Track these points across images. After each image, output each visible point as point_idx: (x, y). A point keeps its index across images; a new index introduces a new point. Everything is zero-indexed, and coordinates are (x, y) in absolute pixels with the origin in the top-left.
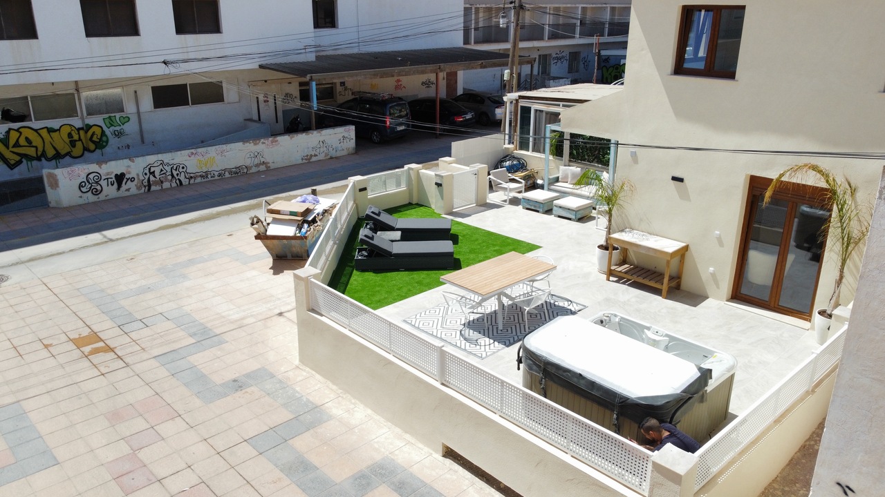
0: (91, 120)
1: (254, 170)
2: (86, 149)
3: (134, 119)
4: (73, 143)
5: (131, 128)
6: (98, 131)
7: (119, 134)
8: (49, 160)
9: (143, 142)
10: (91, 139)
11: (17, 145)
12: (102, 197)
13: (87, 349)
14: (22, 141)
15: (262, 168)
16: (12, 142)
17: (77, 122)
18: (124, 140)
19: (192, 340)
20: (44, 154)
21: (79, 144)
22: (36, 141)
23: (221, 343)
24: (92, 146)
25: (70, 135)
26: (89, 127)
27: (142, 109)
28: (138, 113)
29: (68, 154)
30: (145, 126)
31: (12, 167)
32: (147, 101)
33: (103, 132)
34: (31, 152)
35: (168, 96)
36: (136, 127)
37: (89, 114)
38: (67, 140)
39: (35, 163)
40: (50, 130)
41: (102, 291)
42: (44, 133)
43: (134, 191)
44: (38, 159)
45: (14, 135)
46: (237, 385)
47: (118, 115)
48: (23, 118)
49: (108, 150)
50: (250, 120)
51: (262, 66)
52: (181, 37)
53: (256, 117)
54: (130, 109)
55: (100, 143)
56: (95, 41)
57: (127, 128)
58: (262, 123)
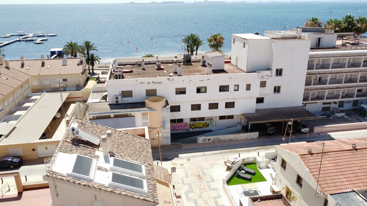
0: (207, 122)
1: (234, 140)
2: (205, 127)
3: (215, 122)
4: (203, 126)
5: (214, 123)
6: (208, 123)
7: (211, 124)
8: (199, 128)
9: (216, 126)
11: (194, 125)
12: (206, 142)
13: (199, 177)
14: (195, 125)
15: (236, 139)
16: (193, 125)
17: (204, 122)
18: (212, 125)
19: (211, 180)
20: (198, 127)
21: (204, 126)
22: (197, 125)
23: (214, 182)
24: (206, 126)
25: (203, 124)
26: (206, 123)
27: (216, 120)
29: (202, 127)
30: (217, 123)
31: (192, 129)
32: (218, 118)
33: (209, 124)
34: (196, 127)
35: (222, 118)
36: (215, 123)
37: (207, 120)
38: (202, 125)
39: (196, 128)
40: (200, 123)
41: (202, 167)
42: (199, 124)
43: (211, 142)
44: (197, 128)
45: (194, 124)
46: (214, 189)
47: (212, 121)
48: (196, 121)
49: (209, 127)
50: (238, 123)
51: (242, 114)
52: (226, 109)
53: (240, 122)
54: (214, 120)
55: (208, 126)
56: (210, 110)
57: (213, 123)
58: (240, 125)
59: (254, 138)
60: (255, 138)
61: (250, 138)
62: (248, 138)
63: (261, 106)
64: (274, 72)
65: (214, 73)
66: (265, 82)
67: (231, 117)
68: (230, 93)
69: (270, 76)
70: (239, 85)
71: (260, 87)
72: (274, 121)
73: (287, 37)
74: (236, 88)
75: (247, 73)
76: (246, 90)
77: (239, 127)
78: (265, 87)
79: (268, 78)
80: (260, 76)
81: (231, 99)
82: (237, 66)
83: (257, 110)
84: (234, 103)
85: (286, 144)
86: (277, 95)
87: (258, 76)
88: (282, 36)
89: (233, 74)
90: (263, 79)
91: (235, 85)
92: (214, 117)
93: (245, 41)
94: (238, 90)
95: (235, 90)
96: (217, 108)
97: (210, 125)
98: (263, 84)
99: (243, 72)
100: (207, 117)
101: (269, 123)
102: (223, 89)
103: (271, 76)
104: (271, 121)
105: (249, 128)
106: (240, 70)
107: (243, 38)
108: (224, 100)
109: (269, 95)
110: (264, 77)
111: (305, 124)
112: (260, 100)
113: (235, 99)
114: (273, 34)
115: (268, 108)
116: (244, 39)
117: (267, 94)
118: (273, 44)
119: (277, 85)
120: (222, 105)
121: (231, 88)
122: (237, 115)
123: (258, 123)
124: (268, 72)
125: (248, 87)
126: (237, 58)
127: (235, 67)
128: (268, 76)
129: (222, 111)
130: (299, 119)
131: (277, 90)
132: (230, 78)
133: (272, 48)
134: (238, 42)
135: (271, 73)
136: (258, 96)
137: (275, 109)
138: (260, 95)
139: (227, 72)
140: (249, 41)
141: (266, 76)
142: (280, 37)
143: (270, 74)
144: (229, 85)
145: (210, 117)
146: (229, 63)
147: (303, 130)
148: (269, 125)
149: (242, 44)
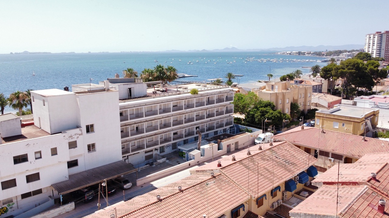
0: (3, 206)
2: (2, 213)
3: (16, 203)
6: (5, 208)
7: (11, 208)
9: (18, 208)
10: (3, 211)
18: (13, 209)
24: (4, 212)
26: (3, 208)
27: (18, 200)
28: (17, 201)
30: (19, 204)
32: (20, 198)
33: (7, 208)
35: (24, 196)
36: (16, 205)
37: (3, 204)
47: (11, 203)
49: (8, 212)
50: (50, 197)
51: (52, 185)
52: (29, 184)
53: (52, 195)
54: (15, 201)
55: (6, 211)
56: (4, 191)
57: (13, 206)
58: (52, 199)
59: (69, 211)
60: (71, 210)
61: (64, 212)
62: (61, 214)
63: (75, 170)
64: (84, 129)
65: (6, 142)
66: (76, 141)
67: (39, 192)
68: (31, 163)
69: (80, 135)
70: (41, 151)
71: (69, 149)
72: (90, 185)
73: (94, 90)
74: (38, 155)
75: (51, 134)
76: (52, 155)
77: (52, 202)
78: (76, 147)
79: (78, 137)
80: (67, 136)
81: (33, 170)
82: (41, 128)
83: (70, 176)
84: (38, 174)
85: (102, 210)
86: (93, 154)
87: (64, 136)
88: (89, 90)
89: (33, 139)
90: (72, 139)
91: (36, 153)
92: (14, 197)
93: (44, 98)
94: (41, 157)
95: (36, 159)
96: (15, 185)
97: (10, 210)
98: (73, 145)
99: (47, 134)
100: (3, 200)
101: (86, 188)
102: (20, 159)
103: (82, 134)
104: (88, 185)
105: (62, 201)
106: (44, 132)
107: (41, 95)
108: (22, 173)
109: (83, 156)
110: (73, 137)
111: (127, 179)
112: (72, 164)
113: (39, 169)
114: (80, 87)
115: (84, 170)
116: (43, 96)
117: (81, 155)
118: (78, 99)
119: (91, 143)
120: (21, 181)
121: (31, 157)
122: (47, 188)
123: (72, 191)
124: (77, 131)
125: (54, 152)
126: (39, 118)
127: (39, 130)
128: (78, 134)
129: (23, 187)
130: (122, 175)
131: (91, 147)
132: (27, 145)
133: (77, 103)
134: (38, 100)
135: (81, 130)
136: (69, 160)
137: (93, 169)
138: (70, 158)
139: (25, 138)
140: (48, 98)
141: (75, 134)
142: (86, 90)
143: (80, 133)
144: (27, 154)
145: (8, 199)
146: (32, 126)
147: (125, 186)
148: (86, 190)
149: (42, 102)
